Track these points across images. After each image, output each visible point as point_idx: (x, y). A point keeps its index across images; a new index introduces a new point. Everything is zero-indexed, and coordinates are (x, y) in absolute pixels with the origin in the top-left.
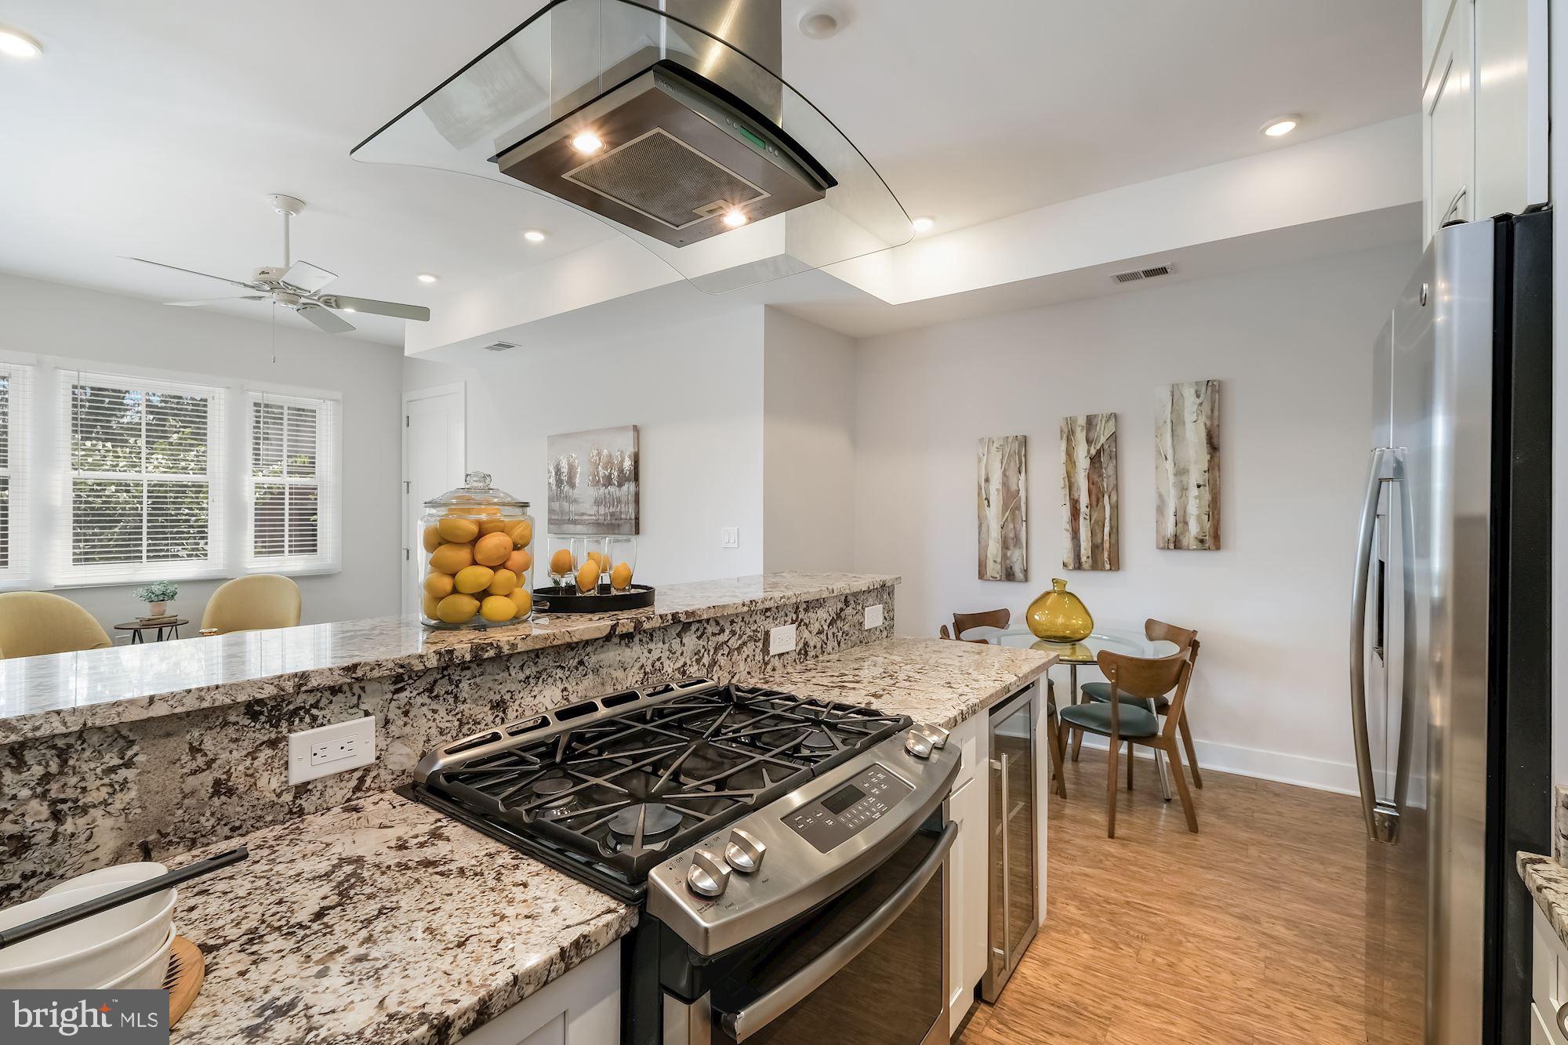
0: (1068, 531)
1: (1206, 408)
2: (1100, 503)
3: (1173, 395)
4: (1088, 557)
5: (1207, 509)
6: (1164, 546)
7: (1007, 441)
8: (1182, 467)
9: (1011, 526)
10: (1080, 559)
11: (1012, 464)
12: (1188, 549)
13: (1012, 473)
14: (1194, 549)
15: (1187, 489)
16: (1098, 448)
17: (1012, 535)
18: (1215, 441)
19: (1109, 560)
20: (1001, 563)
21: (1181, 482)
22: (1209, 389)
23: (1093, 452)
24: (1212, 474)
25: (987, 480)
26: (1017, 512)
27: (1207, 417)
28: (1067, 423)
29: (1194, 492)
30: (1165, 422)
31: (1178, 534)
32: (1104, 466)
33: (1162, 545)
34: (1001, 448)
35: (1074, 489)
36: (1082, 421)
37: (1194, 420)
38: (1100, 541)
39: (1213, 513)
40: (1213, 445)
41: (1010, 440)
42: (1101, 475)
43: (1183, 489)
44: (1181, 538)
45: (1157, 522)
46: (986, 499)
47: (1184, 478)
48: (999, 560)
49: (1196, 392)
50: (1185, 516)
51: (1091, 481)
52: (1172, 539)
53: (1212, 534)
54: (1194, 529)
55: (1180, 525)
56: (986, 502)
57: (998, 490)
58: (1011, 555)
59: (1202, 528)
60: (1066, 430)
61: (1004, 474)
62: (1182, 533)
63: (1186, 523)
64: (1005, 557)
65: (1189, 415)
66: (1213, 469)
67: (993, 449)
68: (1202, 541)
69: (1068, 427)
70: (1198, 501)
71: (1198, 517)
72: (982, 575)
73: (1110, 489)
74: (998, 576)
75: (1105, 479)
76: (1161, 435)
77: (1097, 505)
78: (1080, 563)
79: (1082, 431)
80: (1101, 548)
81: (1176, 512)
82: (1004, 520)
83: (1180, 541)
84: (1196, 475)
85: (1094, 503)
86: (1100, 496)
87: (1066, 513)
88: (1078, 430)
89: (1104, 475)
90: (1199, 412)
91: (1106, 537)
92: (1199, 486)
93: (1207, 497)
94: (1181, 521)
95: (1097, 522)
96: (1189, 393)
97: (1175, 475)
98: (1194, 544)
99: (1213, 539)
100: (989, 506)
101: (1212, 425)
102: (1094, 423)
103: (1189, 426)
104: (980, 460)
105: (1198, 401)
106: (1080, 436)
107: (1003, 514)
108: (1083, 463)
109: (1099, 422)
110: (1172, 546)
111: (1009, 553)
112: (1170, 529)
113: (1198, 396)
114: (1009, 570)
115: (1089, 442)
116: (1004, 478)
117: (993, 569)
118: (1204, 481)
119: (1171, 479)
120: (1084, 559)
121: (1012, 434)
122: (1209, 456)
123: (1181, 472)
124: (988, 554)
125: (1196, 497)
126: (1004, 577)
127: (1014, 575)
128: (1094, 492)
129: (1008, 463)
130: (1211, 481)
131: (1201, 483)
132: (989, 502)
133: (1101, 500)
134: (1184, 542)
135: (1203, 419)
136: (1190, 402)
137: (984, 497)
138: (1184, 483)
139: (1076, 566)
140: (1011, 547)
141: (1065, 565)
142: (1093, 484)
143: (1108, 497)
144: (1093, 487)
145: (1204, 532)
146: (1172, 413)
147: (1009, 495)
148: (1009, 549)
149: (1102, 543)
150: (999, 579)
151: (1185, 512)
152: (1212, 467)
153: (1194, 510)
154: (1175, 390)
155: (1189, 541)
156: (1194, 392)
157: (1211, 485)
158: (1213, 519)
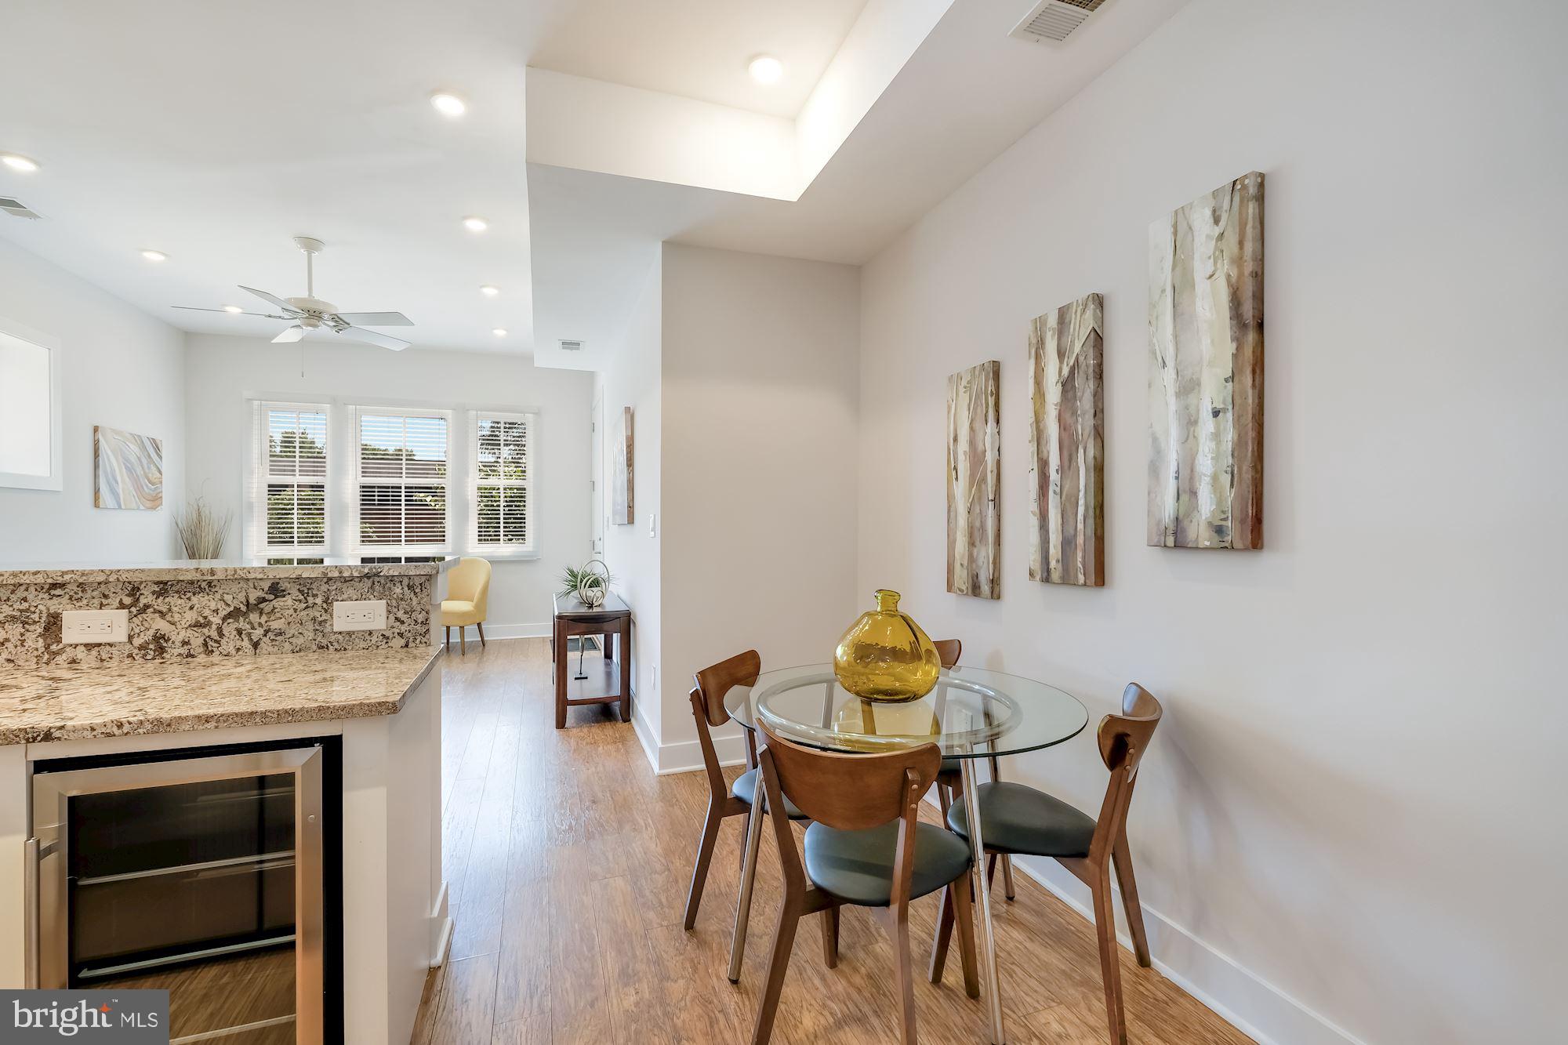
0: (1034, 514)
2: (1074, 464)
3: (1175, 233)
4: (1058, 561)
5: (1230, 461)
6: (1159, 541)
7: (974, 373)
8: (1189, 378)
9: (978, 509)
10: (1048, 563)
11: (979, 411)
12: (1197, 548)
13: (978, 425)
14: (1206, 549)
15: (1196, 422)
16: (1071, 363)
17: (978, 524)
18: (1245, 308)
19: (1084, 567)
20: (968, 568)
21: (1187, 408)
22: (1235, 199)
23: (1066, 371)
24: (1241, 382)
25: (955, 440)
26: (983, 486)
28: (1036, 328)
29: (1207, 425)
30: (1163, 291)
31: (1181, 517)
32: (1079, 394)
33: (1155, 540)
34: (969, 386)
35: (1043, 442)
36: (1052, 321)
37: (1210, 274)
38: (1072, 532)
39: (1240, 469)
40: (1242, 326)
41: (980, 371)
42: (1074, 413)
43: (1190, 422)
44: (1186, 523)
45: (1149, 494)
46: (954, 468)
47: (1192, 401)
48: (966, 564)
49: (1214, 211)
50: (1191, 479)
51: (1062, 427)
52: (1171, 527)
53: (1237, 513)
54: (1207, 504)
55: (1184, 498)
56: (954, 474)
57: (965, 453)
58: (977, 555)
59: (1220, 502)
60: (1034, 341)
61: (972, 429)
62: (1188, 515)
63: (1193, 493)
64: (971, 558)
65: (1203, 264)
66: (1243, 371)
67: (962, 390)
68: (1219, 530)
69: (1037, 335)
70: (1214, 445)
71: (1215, 478)
72: (950, 586)
73: (1085, 436)
74: (964, 588)
75: (1080, 419)
76: (1159, 320)
77: (1070, 467)
78: (1048, 571)
79: (1053, 336)
80: (1073, 546)
81: (1178, 472)
82: (971, 501)
83: (1184, 531)
84: (1213, 389)
85: (1066, 467)
86: (1074, 448)
87: (1032, 484)
88: (1049, 336)
89: (1079, 412)
90: (1218, 255)
91: (1080, 526)
92: (1216, 413)
93: (1231, 435)
94: (1187, 488)
95: (1068, 498)
96: (1201, 220)
97: (1178, 395)
98: (1205, 539)
99: (1234, 529)
100: (957, 478)
101: (1241, 275)
102: (1067, 320)
103: (1202, 286)
104: (949, 408)
105: (1217, 230)
106: (1051, 348)
107: (971, 489)
108: (1053, 394)
109: (1073, 316)
110: (1170, 543)
111: (975, 553)
112: (1168, 507)
113: (1217, 221)
114: (975, 579)
115: (1061, 354)
116: (971, 433)
117: (961, 577)
118: (1224, 402)
119: (1173, 404)
120: (1053, 564)
122: (1234, 345)
123: (1188, 387)
124: (956, 553)
125: (1212, 437)
126: (970, 589)
127: (979, 588)
128: (1066, 443)
129: (975, 409)
130: (1238, 401)
131: (1220, 406)
132: (957, 472)
133: (1074, 457)
134: (1191, 535)
135: (1225, 267)
136: (1203, 239)
137: (953, 466)
138: (1192, 410)
139: (1044, 577)
140: (977, 543)
141: (1031, 574)
142: (1065, 429)
143: (1082, 451)
144: (1065, 435)
145: (1223, 512)
146: (1173, 269)
147: (976, 459)
148: (975, 546)
149: (1075, 535)
150: (967, 594)
151: (1192, 471)
152: (1241, 368)
153: (1207, 465)
154: (1179, 221)
155: (1198, 531)
156: (1209, 214)
157: (1237, 407)
158: (1240, 481)
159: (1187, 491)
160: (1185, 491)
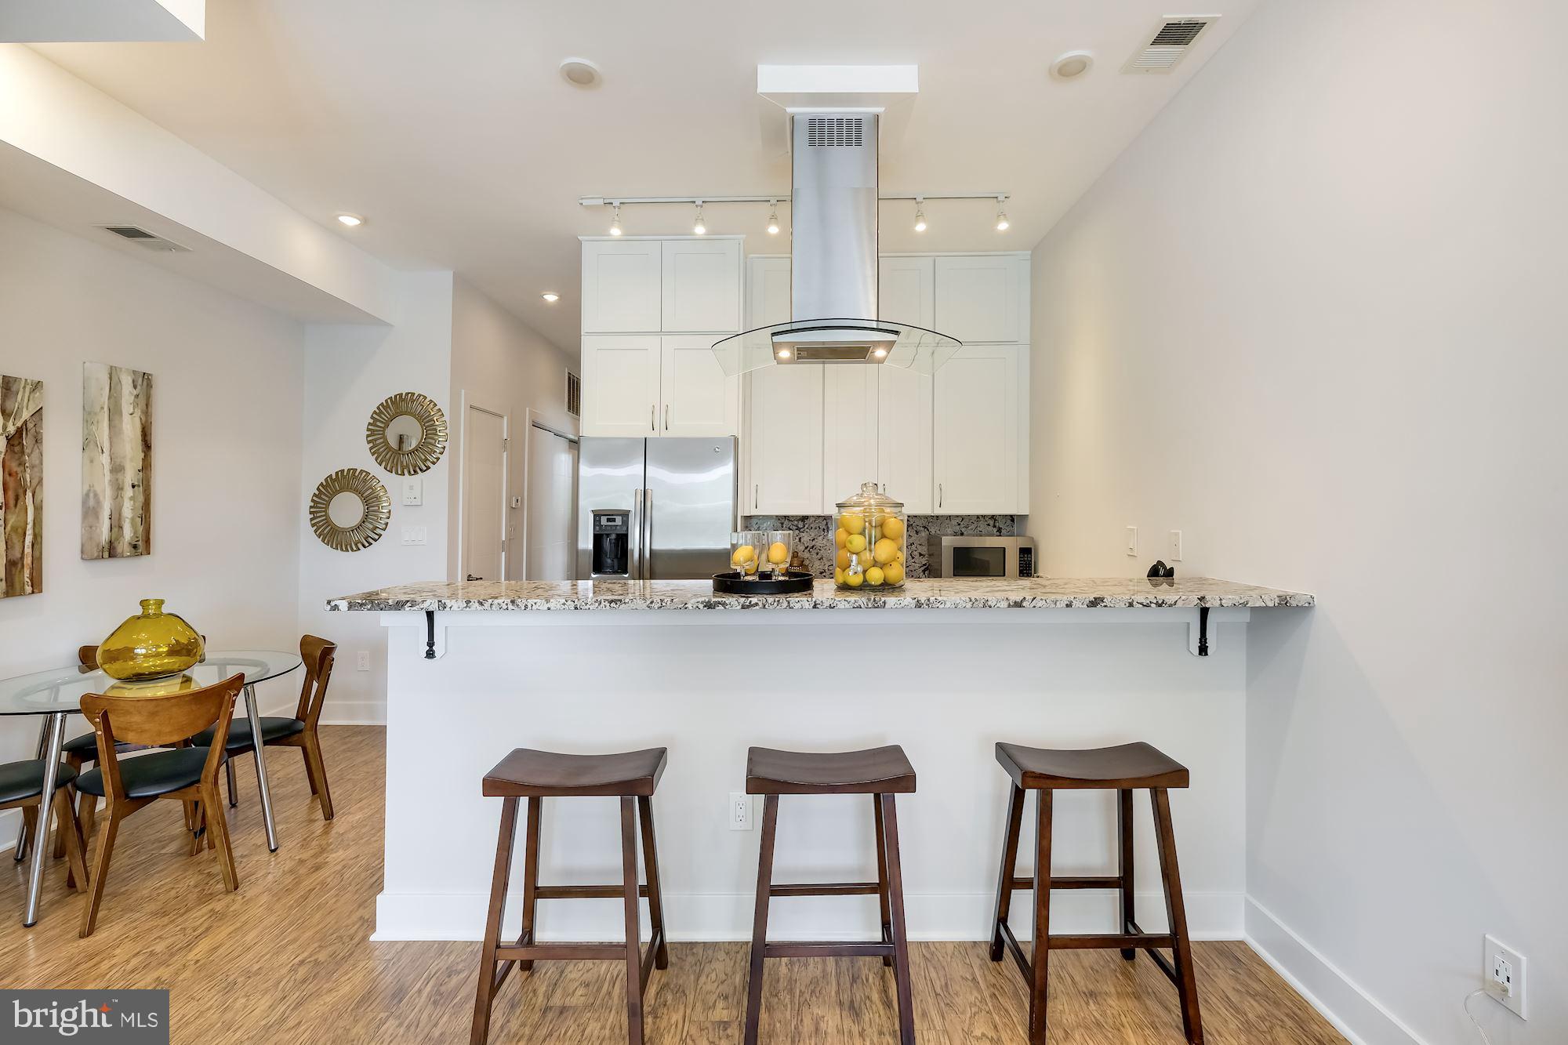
1: (142, 401)
2: (20, 503)
3: (111, 379)
5: (141, 512)
6: (98, 556)
8: (118, 463)
12: (122, 557)
14: (128, 556)
15: (122, 489)
16: (19, 425)
18: (148, 438)
19: (32, 580)
21: (117, 480)
22: (145, 382)
23: (11, 429)
24: (146, 473)
27: (142, 412)
29: (129, 492)
30: (102, 408)
31: (113, 541)
32: (27, 451)
37: (130, 412)
38: (19, 556)
39: (145, 515)
40: (147, 446)
42: (21, 464)
43: (118, 489)
44: (116, 544)
47: (120, 476)
49: (133, 381)
50: (120, 519)
51: (6, 471)
52: (107, 546)
53: (144, 538)
54: (128, 533)
55: (115, 530)
59: (135, 533)
62: (117, 539)
63: (121, 527)
65: (127, 407)
66: (146, 468)
68: (135, 547)
70: (132, 502)
71: (133, 519)
73: (35, 484)
75: (28, 469)
76: (98, 422)
77: (16, 505)
80: (20, 565)
81: (111, 515)
83: (114, 548)
84: (130, 475)
85: (12, 502)
86: (20, 491)
89: (27, 464)
90: (136, 405)
91: (27, 550)
92: (133, 486)
93: (141, 499)
94: (116, 525)
95: (15, 529)
96: (126, 381)
97: (112, 471)
98: (127, 550)
99: (142, 546)
101: (146, 421)
102: (14, 388)
103: (126, 417)
105: (135, 392)
109: (22, 389)
110: (106, 554)
112: (104, 534)
113: (135, 387)
115: (6, 415)
118: (138, 481)
119: (108, 476)
122: (143, 454)
123: (117, 469)
125: (132, 498)
128: (11, 485)
130: (144, 483)
131: (135, 483)
133: (21, 498)
134: (119, 550)
135: (138, 413)
136: (127, 392)
138: (120, 481)
142: (10, 474)
143: (31, 494)
144: (10, 480)
145: (137, 537)
146: (109, 399)
149: (22, 558)
151: (120, 515)
152: (146, 466)
153: (128, 511)
154: (113, 373)
155: (124, 546)
156: (131, 381)
157: (145, 486)
158: (145, 522)
159: (116, 527)
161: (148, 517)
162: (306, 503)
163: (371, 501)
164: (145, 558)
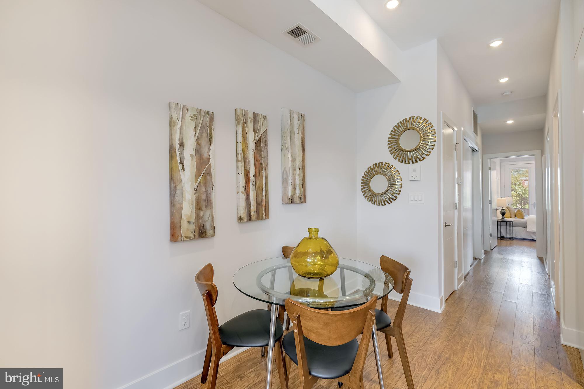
1: (301, 128)
2: (261, 175)
3: (290, 116)
4: (254, 212)
5: (302, 181)
6: (288, 202)
7: (200, 113)
8: (294, 157)
9: (203, 189)
10: (250, 213)
11: (204, 135)
12: (296, 203)
13: (203, 143)
14: (298, 203)
15: (295, 170)
16: (259, 136)
17: (204, 197)
18: (304, 145)
19: (265, 213)
20: (195, 223)
21: (294, 165)
22: (302, 118)
23: (257, 139)
24: (303, 163)
25: (181, 145)
26: (208, 177)
27: (302, 133)
28: (243, 114)
29: (298, 172)
30: (288, 130)
31: (293, 195)
32: (262, 149)
34: (194, 118)
35: (247, 163)
36: (251, 115)
37: (298, 133)
38: (261, 200)
40: (304, 150)
41: (203, 113)
42: (261, 156)
43: (294, 170)
44: (294, 197)
46: (181, 162)
48: (193, 220)
49: (298, 117)
50: (295, 185)
51: (256, 159)
52: (291, 198)
53: (304, 195)
54: (298, 192)
55: (293, 190)
56: (180, 166)
57: (191, 155)
58: (203, 215)
59: (300, 192)
60: (242, 118)
61: (197, 142)
62: (294, 194)
63: (295, 189)
64: (198, 217)
65: (296, 129)
67: (187, 117)
68: (300, 199)
69: (243, 116)
70: (299, 177)
71: (299, 185)
72: (174, 237)
73: (265, 166)
74: (191, 235)
75: (263, 159)
76: (286, 137)
77: (259, 176)
78: (250, 216)
79: (251, 121)
80: (261, 205)
81: (292, 183)
82: (197, 184)
83: (293, 199)
84: (298, 162)
85: (258, 174)
86: (261, 169)
87: (242, 179)
88: (249, 121)
89: (263, 156)
90: (299, 129)
91: (263, 198)
92: (299, 169)
93: (302, 175)
95: (259, 187)
96: (296, 117)
97: (292, 161)
98: (298, 200)
99: (303, 199)
100: (183, 169)
101: (303, 137)
102: (257, 119)
103: (296, 135)
104: (174, 124)
105: (299, 123)
106: (250, 125)
107: (197, 178)
108: (252, 146)
109: (260, 119)
110: (290, 202)
111: (201, 213)
112: (290, 193)
113: (299, 121)
114: (202, 228)
115: (255, 131)
116: (198, 146)
117: (188, 230)
118: (301, 166)
119: (290, 164)
120: (252, 213)
121: (205, 108)
122: (302, 154)
123: (294, 160)
124: (183, 216)
125: (299, 175)
126: (197, 235)
127: (205, 232)
128: (257, 166)
129: (201, 133)
130: (303, 167)
132: (182, 166)
133: (261, 172)
134: (295, 200)
135: (300, 133)
136: (296, 122)
137: (179, 161)
139: (248, 219)
140: (204, 208)
141: (241, 219)
142: (257, 161)
143: (264, 171)
144: (257, 163)
145: (301, 194)
146: (290, 126)
147: (202, 162)
148: (202, 210)
149: (262, 201)
150: (194, 238)
151: (295, 183)
152: (303, 160)
153: (298, 182)
154: (291, 112)
155: (296, 199)
156: (297, 117)
157: (303, 169)
158: (304, 187)
159: (294, 188)
160: (293, 188)
161: (305, 183)
162: (359, 181)
163: (391, 180)
164: (304, 204)
